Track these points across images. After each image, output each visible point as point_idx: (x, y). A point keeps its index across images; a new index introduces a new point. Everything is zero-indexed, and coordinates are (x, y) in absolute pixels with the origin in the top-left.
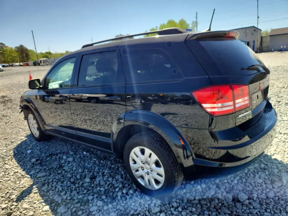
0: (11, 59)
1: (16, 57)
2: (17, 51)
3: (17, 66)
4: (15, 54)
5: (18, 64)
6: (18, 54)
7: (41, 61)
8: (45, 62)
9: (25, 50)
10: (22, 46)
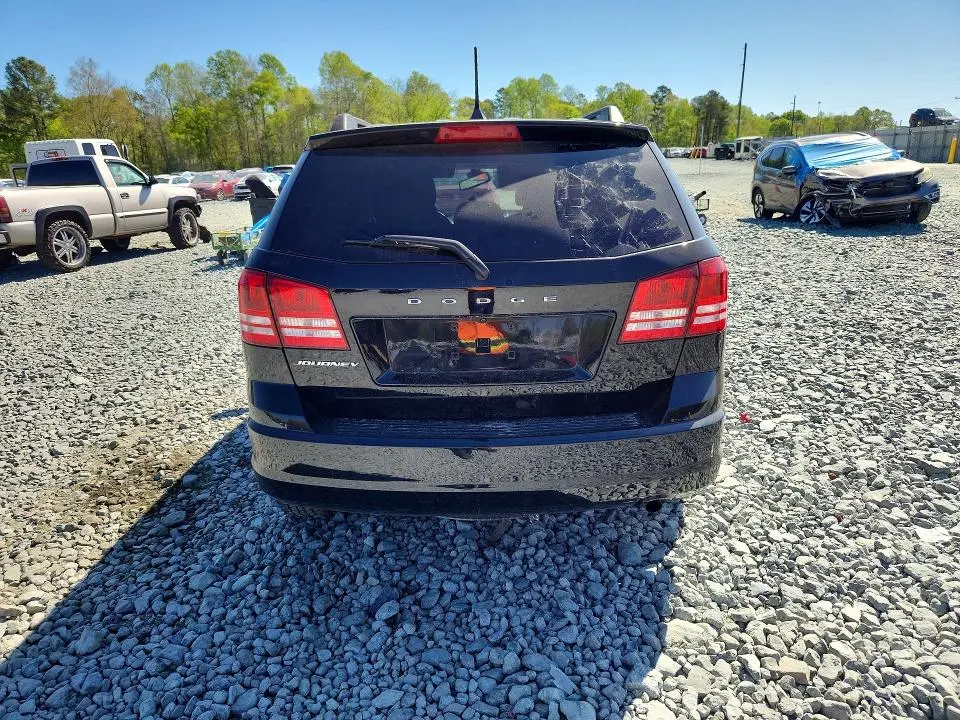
0: (675, 134)
1: (688, 128)
2: (697, 112)
3: (676, 156)
4: (689, 121)
5: (680, 150)
6: (696, 119)
7: (739, 145)
8: (751, 148)
9: (720, 107)
10: (714, 94)
